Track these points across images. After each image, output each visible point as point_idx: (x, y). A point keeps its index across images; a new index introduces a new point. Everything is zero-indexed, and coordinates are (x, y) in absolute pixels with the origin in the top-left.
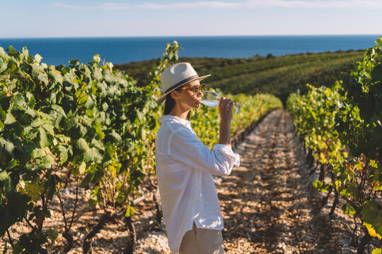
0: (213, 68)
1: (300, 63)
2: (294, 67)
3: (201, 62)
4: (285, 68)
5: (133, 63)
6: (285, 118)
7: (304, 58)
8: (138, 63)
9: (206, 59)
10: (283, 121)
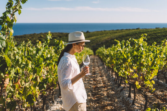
0: (62, 37)
1: (101, 35)
2: (98, 37)
3: (56, 34)
4: (95, 37)
5: (25, 35)
6: (97, 59)
7: (103, 33)
8: (27, 35)
9: (59, 33)
10: (96, 60)
